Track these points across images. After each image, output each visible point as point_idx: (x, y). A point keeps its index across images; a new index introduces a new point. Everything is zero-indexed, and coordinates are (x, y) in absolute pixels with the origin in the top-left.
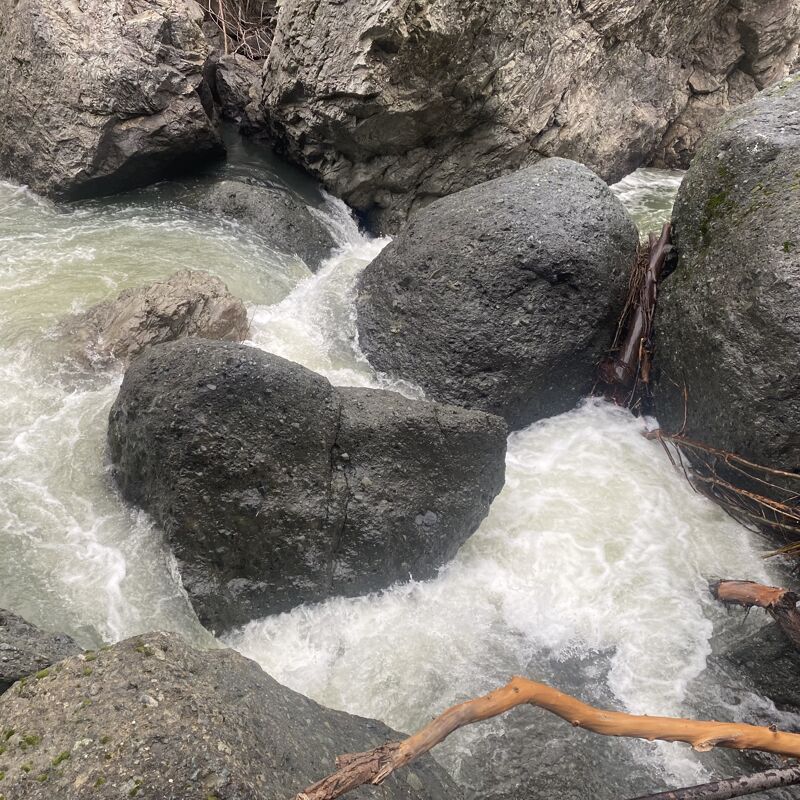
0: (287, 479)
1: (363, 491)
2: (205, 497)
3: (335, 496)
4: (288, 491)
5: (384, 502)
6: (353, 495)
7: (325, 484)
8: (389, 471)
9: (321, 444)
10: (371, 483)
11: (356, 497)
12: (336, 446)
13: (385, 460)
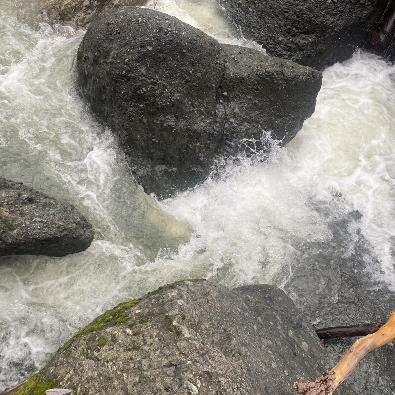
0: (192, 109)
1: (234, 116)
2: (144, 120)
3: (218, 120)
4: (192, 117)
5: (246, 124)
6: (229, 119)
7: (213, 112)
8: (250, 105)
9: (213, 87)
10: (239, 112)
11: (230, 120)
12: (220, 87)
13: (249, 97)
